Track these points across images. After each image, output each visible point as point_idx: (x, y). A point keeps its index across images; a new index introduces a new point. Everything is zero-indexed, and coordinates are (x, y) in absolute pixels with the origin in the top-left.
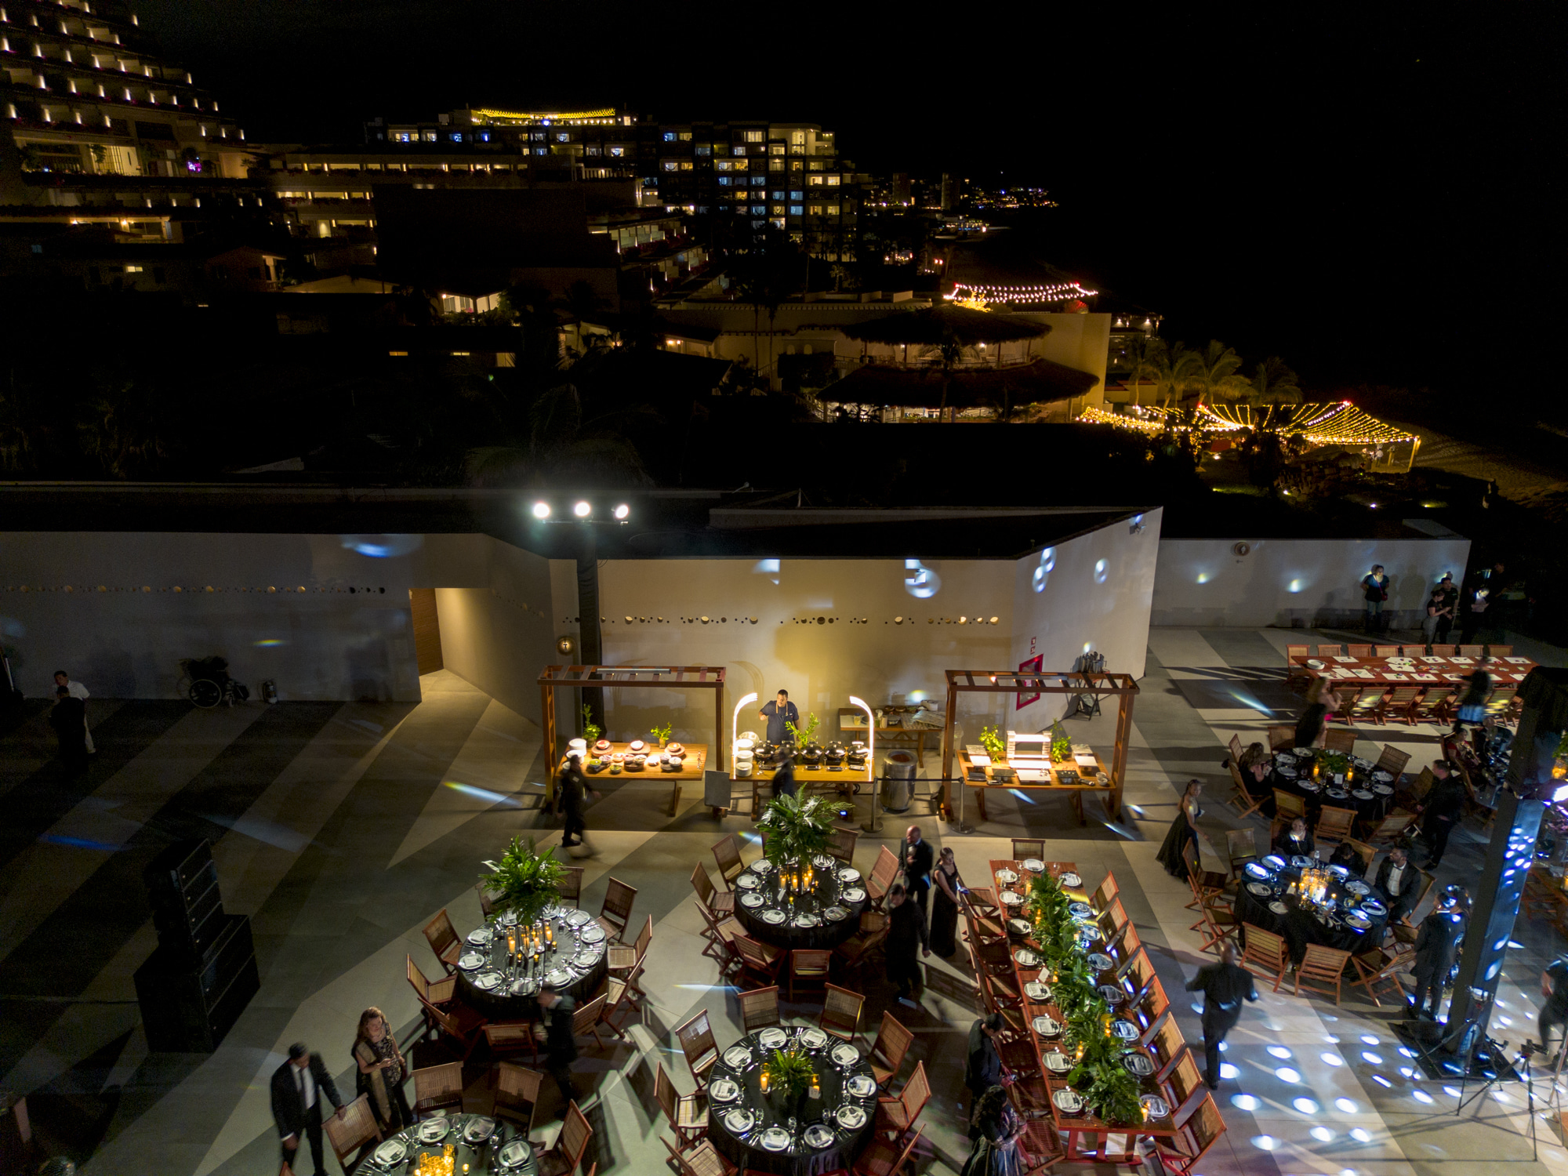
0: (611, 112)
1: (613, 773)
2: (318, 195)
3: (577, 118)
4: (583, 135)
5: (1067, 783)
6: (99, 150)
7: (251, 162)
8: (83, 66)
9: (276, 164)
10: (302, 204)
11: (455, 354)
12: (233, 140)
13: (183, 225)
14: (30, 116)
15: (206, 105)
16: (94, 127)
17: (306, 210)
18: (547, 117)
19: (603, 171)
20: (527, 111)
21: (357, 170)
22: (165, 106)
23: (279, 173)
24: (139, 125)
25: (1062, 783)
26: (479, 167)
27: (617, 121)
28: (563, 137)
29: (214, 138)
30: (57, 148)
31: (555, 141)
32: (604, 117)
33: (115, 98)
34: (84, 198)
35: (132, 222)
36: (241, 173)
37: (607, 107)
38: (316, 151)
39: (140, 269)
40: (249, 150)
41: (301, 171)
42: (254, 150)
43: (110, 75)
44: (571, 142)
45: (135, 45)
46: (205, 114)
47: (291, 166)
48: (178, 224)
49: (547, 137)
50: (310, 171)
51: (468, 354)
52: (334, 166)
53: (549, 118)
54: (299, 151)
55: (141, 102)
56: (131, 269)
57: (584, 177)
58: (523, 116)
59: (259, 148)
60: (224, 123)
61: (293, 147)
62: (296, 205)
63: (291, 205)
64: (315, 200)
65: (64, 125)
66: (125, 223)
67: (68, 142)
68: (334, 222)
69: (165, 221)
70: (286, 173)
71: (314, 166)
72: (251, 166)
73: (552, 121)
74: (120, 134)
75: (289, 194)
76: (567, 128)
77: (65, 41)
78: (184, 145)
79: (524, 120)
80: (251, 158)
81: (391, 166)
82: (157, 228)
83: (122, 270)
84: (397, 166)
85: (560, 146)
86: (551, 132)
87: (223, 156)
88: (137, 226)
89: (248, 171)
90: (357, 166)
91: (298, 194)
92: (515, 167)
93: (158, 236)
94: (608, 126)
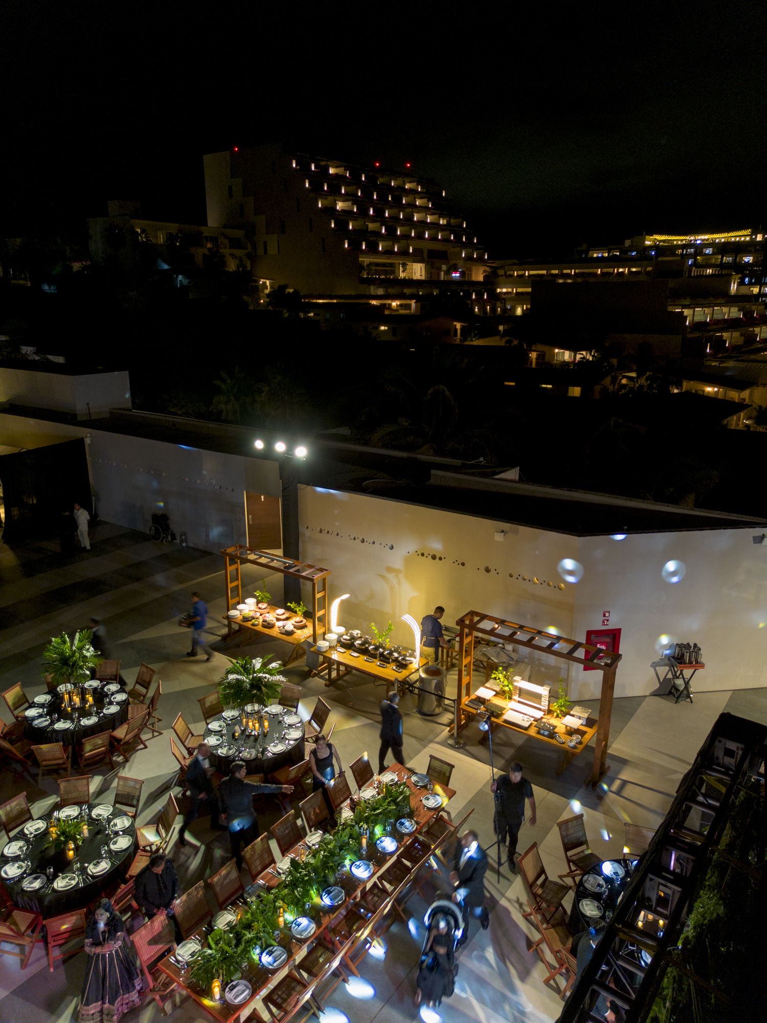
0: (748, 232)
1: (253, 625)
2: (519, 290)
3: (720, 237)
4: (723, 249)
5: (543, 735)
6: (404, 265)
7: (487, 272)
8: (409, 220)
9: (501, 272)
10: (509, 296)
11: (543, 386)
12: (480, 259)
13: (421, 304)
14: (372, 248)
15: (469, 239)
16: (404, 253)
17: (512, 299)
18: (699, 238)
19: (711, 271)
20: (686, 234)
21: (544, 274)
22: (446, 240)
23: (500, 277)
24: (430, 251)
25: (538, 733)
26: (621, 270)
27: (751, 238)
28: (709, 251)
29: (469, 258)
30: (384, 265)
31: (701, 254)
32: (741, 236)
33: (420, 236)
34: (387, 291)
35: (398, 303)
36: (481, 279)
37: (746, 228)
38: (524, 263)
39: (386, 328)
40: (488, 265)
41: (512, 276)
42: (491, 265)
43: (422, 223)
44: (714, 254)
45: (440, 208)
46: (469, 245)
47: (508, 273)
48: (419, 304)
49: (695, 252)
50: (518, 276)
51: (551, 386)
52: (532, 272)
53: (700, 238)
54: (514, 264)
55: (433, 238)
56: (383, 328)
57: (692, 275)
58: (682, 238)
59: (493, 263)
60: (477, 249)
61: (511, 262)
62: (505, 296)
63: (503, 296)
64: (517, 293)
65: (389, 252)
66: (394, 304)
67: (389, 261)
68: (525, 306)
69: (413, 303)
70: (504, 277)
71: (520, 273)
72: (487, 274)
73: (703, 240)
74: (418, 257)
75: (504, 290)
76: (712, 244)
77: (402, 207)
78: (452, 262)
79: (682, 240)
80: (488, 269)
81: (565, 271)
82: (408, 307)
83: (377, 328)
84: (569, 271)
85: (704, 257)
86: (699, 249)
87: (474, 269)
88: (401, 305)
89: (484, 276)
90: (544, 272)
91: (510, 290)
92: (645, 270)
93: (409, 311)
94: (744, 242)
